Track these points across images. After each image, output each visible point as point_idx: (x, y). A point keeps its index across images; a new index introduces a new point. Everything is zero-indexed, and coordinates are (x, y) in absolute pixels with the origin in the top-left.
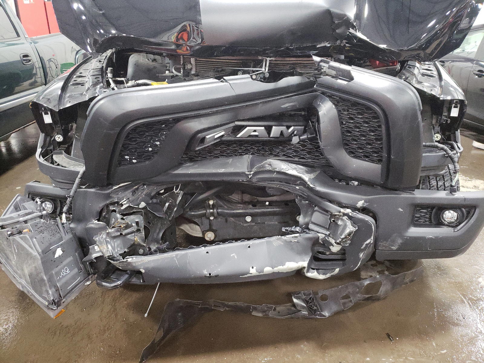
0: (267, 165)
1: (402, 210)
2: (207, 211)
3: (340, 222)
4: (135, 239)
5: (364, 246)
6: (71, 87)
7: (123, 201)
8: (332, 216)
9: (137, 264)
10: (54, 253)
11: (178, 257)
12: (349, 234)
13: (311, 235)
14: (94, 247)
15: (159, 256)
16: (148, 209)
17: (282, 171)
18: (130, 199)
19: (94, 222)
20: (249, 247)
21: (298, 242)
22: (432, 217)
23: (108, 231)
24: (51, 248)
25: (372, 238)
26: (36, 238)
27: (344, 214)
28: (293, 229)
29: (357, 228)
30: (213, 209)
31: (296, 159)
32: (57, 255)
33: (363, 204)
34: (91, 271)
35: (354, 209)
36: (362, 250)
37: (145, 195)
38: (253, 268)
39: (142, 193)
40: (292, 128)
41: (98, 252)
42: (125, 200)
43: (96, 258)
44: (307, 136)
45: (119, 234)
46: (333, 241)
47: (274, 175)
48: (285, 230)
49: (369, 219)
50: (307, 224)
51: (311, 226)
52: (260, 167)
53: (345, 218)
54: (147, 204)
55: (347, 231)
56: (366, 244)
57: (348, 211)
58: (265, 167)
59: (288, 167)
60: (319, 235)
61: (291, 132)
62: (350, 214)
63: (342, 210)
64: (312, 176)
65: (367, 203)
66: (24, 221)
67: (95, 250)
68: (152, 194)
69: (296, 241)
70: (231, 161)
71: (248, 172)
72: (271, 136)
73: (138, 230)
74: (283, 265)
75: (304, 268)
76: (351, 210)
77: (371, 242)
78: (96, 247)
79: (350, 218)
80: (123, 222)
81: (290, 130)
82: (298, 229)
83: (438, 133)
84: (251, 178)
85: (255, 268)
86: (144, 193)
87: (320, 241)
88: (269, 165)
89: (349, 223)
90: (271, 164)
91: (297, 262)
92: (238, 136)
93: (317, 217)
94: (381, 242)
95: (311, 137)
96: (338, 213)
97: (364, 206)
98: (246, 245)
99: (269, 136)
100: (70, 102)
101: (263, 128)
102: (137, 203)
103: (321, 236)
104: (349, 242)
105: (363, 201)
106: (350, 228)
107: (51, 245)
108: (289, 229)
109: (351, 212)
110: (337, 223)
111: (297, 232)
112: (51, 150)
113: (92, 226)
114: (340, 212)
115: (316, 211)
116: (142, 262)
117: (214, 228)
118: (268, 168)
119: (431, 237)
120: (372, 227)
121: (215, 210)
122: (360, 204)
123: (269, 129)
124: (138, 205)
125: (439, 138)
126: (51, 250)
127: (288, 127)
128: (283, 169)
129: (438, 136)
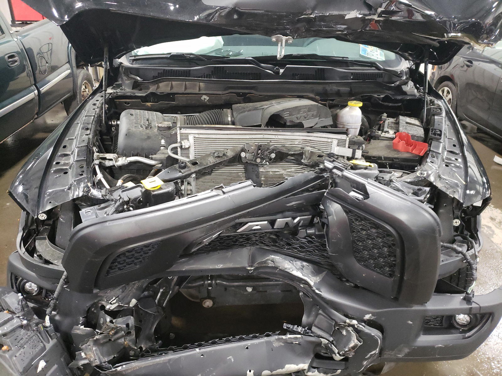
0: (270, 262)
1: (411, 323)
2: (204, 282)
3: (344, 333)
4: (125, 343)
5: (369, 356)
6: (52, 177)
7: (112, 300)
8: (336, 324)
9: (127, 372)
10: (37, 367)
11: (171, 363)
12: (353, 348)
13: (313, 338)
14: (81, 353)
15: (150, 361)
16: (140, 307)
17: (286, 270)
18: (120, 296)
19: (81, 328)
20: (247, 348)
21: (299, 344)
22: (444, 321)
23: (95, 339)
24: (33, 364)
25: (378, 350)
26: (16, 356)
27: (350, 325)
28: (295, 328)
29: (362, 343)
30: (211, 280)
32: (39, 369)
33: (370, 317)
34: (78, 373)
35: (361, 320)
36: (366, 359)
37: (136, 289)
38: (250, 371)
39: (132, 288)
40: (298, 219)
41: (85, 359)
42: (114, 298)
43: (83, 365)
44: (315, 232)
45: (107, 340)
46: (336, 351)
47: (277, 271)
48: (287, 327)
49: (375, 333)
50: (310, 326)
51: (314, 329)
52: (262, 263)
53: (350, 329)
54: (139, 300)
55: (352, 345)
56: (371, 355)
57: (355, 322)
58: (268, 263)
59: (292, 266)
60: (322, 340)
61: (297, 222)
62: (357, 327)
63: (348, 321)
64: (318, 279)
65: (374, 316)
66: (3, 335)
67: (82, 356)
68: (144, 286)
69: (297, 343)
70: (230, 255)
71: (249, 266)
72: (275, 228)
73: (129, 333)
74: (283, 367)
75: (305, 370)
76: (358, 321)
77: (376, 353)
78: (83, 354)
79: (357, 331)
80: (112, 325)
81: (296, 221)
82: (300, 329)
83: (458, 218)
84: (251, 273)
85: (252, 371)
86: (135, 287)
87: (323, 345)
88: (271, 261)
89: (354, 335)
90: (274, 260)
91: (297, 365)
92: (239, 231)
93: (321, 321)
94: (387, 351)
95: (319, 234)
96: (343, 323)
97: (372, 319)
98: (245, 345)
99: (273, 228)
100: (50, 202)
101: (266, 222)
102: (127, 301)
103: (324, 341)
104: (353, 354)
105: (370, 315)
106: (354, 341)
107: (32, 360)
108: (291, 326)
109: (357, 325)
110: (342, 333)
111: (299, 333)
112: (34, 229)
113: (78, 332)
114: (345, 322)
115: (321, 314)
116: (132, 370)
117: (212, 295)
118: (271, 264)
119: (440, 345)
120: (378, 341)
121: (214, 282)
122: (367, 317)
123: (272, 223)
124: (129, 303)
125: (458, 223)
126: (33, 365)
127: (294, 218)
128: (286, 268)
129: (458, 221)
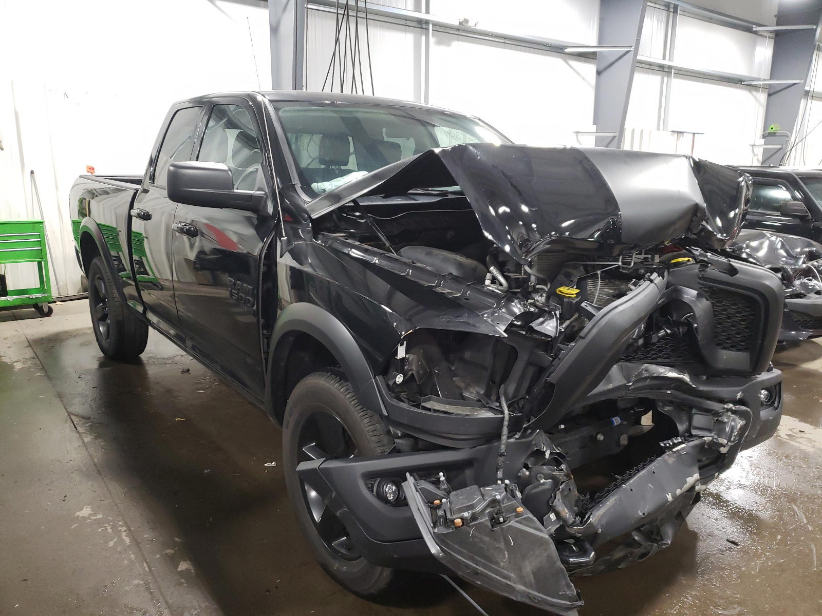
0: (644, 372)
3: (724, 419)
7: (542, 448)
8: (716, 414)
9: (596, 523)
12: (740, 429)
13: (697, 442)
14: (549, 516)
15: (604, 507)
17: (662, 375)
19: (542, 482)
20: (654, 472)
21: (687, 453)
25: (749, 429)
27: (728, 410)
29: (745, 421)
31: (659, 360)
33: (741, 395)
35: (735, 402)
38: (668, 494)
41: (555, 522)
45: (568, 489)
46: (724, 442)
47: (648, 382)
48: (665, 444)
50: (688, 431)
51: (694, 432)
52: (638, 376)
53: (729, 413)
55: (738, 426)
57: (730, 406)
58: (642, 374)
60: (705, 438)
62: (734, 408)
63: (725, 406)
65: (744, 393)
67: (551, 519)
69: (685, 452)
71: (628, 383)
74: (686, 482)
75: (697, 480)
76: (733, 404)
78: (552, 516)
79: (734, 412)
82: (679, 439)
85: (670, 494)
87: (708, 445)
88: (646, 371)
89: (737, 418)
90: (648, 369)
91: (693, 476)
93: (699, 419)
96: (722, 410)
97: (742, 397)
98: (651, 470)
103: (708, 440)
105: (740, 393)
106: (739, 422)
108: (668, 441)
109: (733, 406)
110: (722, 420)
114: (724, 408)
115: (695, 414)
116: (598, 520)
118: (645, 374)
120: (751, 417)
122: (739, 396)
128: (662, 373)
